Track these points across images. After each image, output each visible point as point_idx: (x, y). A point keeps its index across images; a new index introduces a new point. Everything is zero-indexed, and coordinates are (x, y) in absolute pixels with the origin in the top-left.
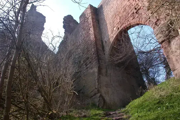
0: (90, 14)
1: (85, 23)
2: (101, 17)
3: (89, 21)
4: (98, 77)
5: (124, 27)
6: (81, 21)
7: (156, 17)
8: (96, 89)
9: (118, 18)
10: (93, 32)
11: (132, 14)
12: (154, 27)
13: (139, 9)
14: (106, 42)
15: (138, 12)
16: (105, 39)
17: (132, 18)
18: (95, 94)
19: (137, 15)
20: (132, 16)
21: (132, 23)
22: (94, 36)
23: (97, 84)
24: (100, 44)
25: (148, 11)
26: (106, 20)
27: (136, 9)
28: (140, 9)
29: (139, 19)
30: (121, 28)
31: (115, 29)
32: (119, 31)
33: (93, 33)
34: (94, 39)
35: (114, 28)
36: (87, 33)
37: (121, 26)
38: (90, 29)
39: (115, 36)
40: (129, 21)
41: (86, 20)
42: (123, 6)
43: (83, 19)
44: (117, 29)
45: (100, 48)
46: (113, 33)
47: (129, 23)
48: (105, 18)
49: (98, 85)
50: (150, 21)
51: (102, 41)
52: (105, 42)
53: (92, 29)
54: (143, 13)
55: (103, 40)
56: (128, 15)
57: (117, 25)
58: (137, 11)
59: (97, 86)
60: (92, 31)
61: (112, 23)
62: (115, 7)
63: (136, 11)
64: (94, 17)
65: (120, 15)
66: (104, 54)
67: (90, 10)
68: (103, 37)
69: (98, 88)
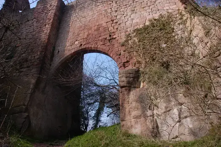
0: (55, 7)
1: (43, 13)
2: (66, 19)
3: (49, 14)
4: (33, 91)
5: (88, 48)
6: (39, 7)
7: (127, 57)
8: (24, 105)
9: (86, 34)
10: (49, 31)
11: (104, 38)
12: (121, 67)
13: (113, 39)
14: (59, 52)
15: (111, 41)
16: (59, 48)
17: (101, 43)
18: (21, 112)
19: (108, 44)
20: (103, 40)
21: (99, 48)
22: (47, 37)
23: (29, 99)
24: (50, 51)
25: (122, 46)
26: (70, 26)
27: (110, 36)
28: (115, 38)
29: (109, 49)
30: (84, 47)
31: (77, 43)
32: (80, 49)
33: (48, 33)
34: (46, 41)
35: (76, 41)
36: (39, 27)
37: (85, 44)
38: (46, 25)
39: (73, 51)
40: (97, 44)
41: (46, 11)
42: (98, 24)
43: (42, 7)
44: (80, 45)
45: (49, 55)
46: (73, 47)
47: (96, 46)
48: (71, 23)
49: (29, 101)
50: (119, 58)
51: (54, 47)
52: (57, 51)
53: (48, 27)
54: (116, 46)
55: (56, 48)
56: (99, 37)
57: (82, 40)
58: (111, 39)
59: (27, 102)
60: (47, 29)
61: (76, 34)
62: (88, 19)
63: (109, 39)
64: (57, 13)
65: (90, 32)
66: (50, 65)
67: (57, 2)
68: (57, 43)
69: (27, 106)
